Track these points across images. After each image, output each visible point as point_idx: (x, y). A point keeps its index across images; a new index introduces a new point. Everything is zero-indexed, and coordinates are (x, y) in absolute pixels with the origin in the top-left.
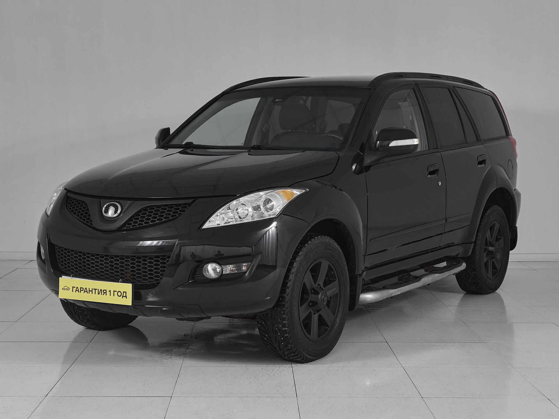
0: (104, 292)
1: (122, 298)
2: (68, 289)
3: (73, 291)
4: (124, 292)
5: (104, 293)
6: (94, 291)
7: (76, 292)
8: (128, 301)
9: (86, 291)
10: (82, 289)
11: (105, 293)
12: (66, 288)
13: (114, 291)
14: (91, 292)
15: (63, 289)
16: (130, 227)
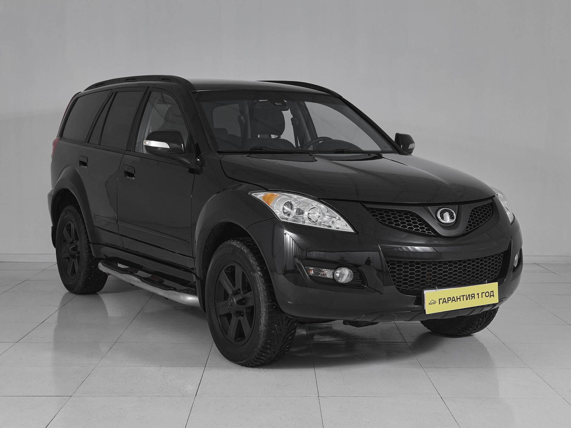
0: (473, 296)
2: (435, 303)
3: (440, 304)
7: (443, 303)
9: (454, 300)
12: (432, 302)
13: (482, 293)
14: (459, 300)
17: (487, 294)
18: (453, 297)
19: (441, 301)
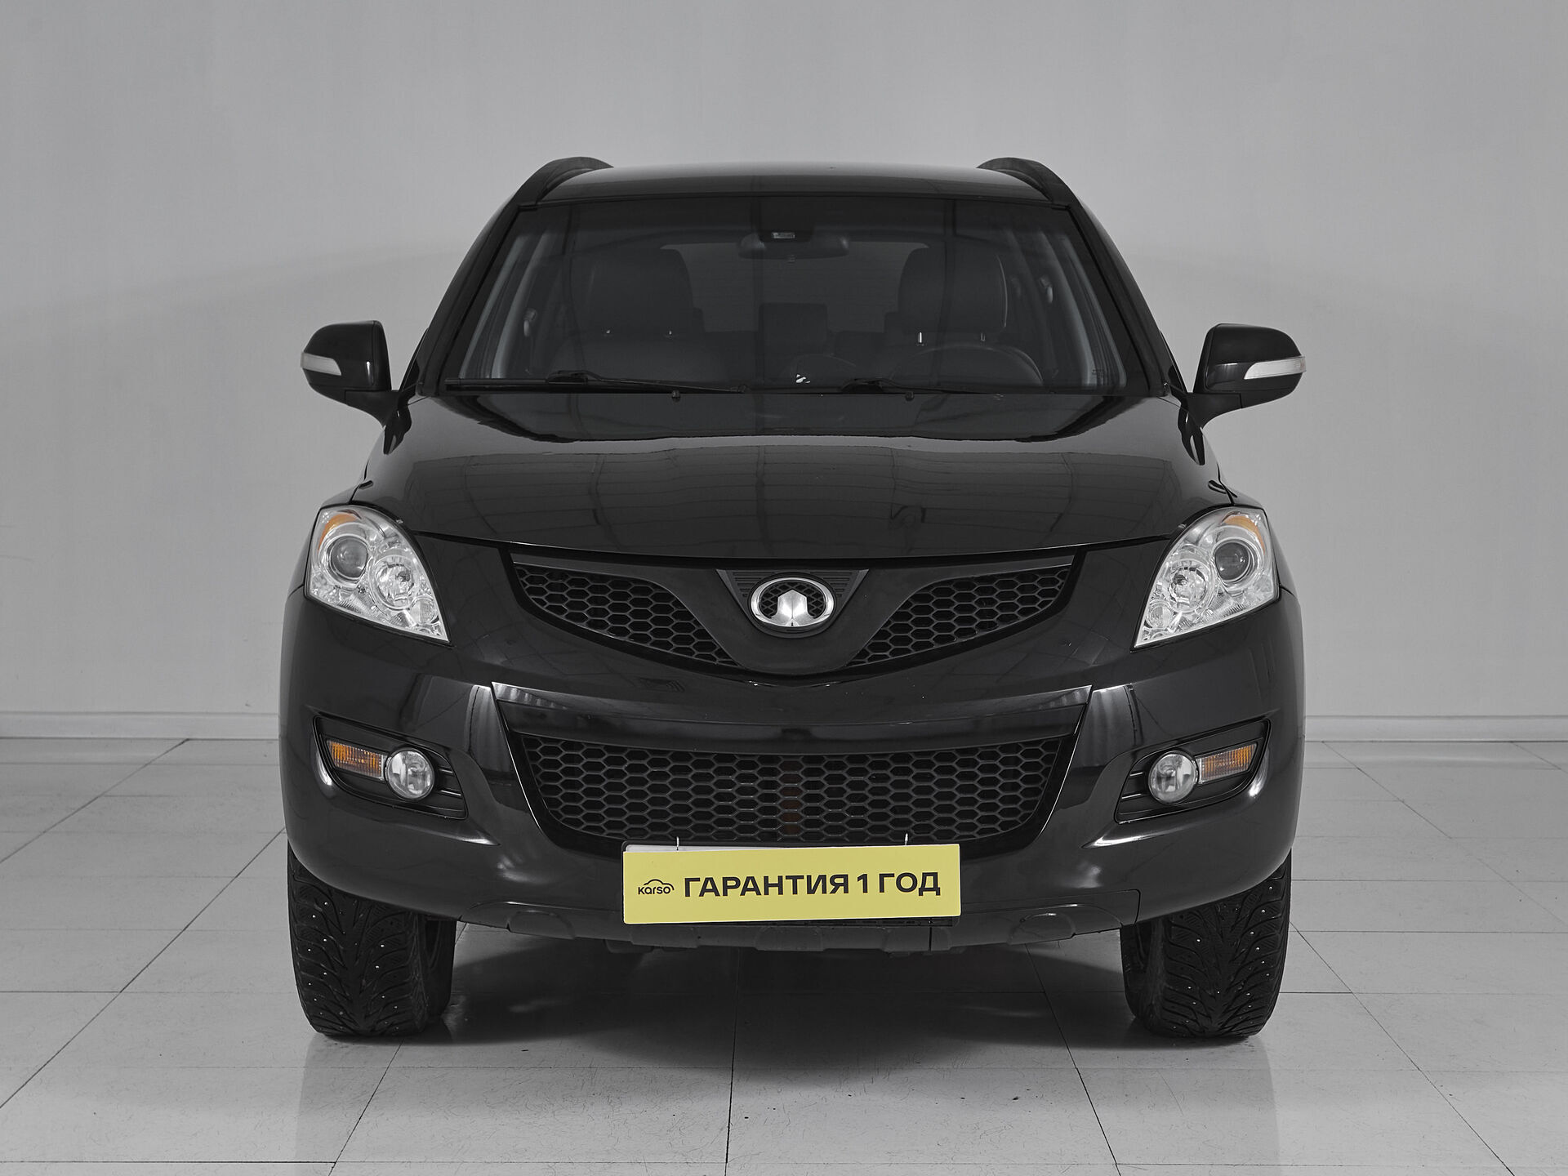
0: (841, 883)
1: (921, 894)
2: (666, 889)
3: (688, 894)
4: (925, 875)
5: (837, 886)
6: (788, 885)
7: (702, 894)
8: (948, 904)
9: (749, 886)
10: (730, 883)
11: (840, 885)
12: (651, 885)
13: (882, 877)
15: (640, 890)
16: (886, 656)
17: (907, 882)
18: (748, 879)
19: (695, 888)
